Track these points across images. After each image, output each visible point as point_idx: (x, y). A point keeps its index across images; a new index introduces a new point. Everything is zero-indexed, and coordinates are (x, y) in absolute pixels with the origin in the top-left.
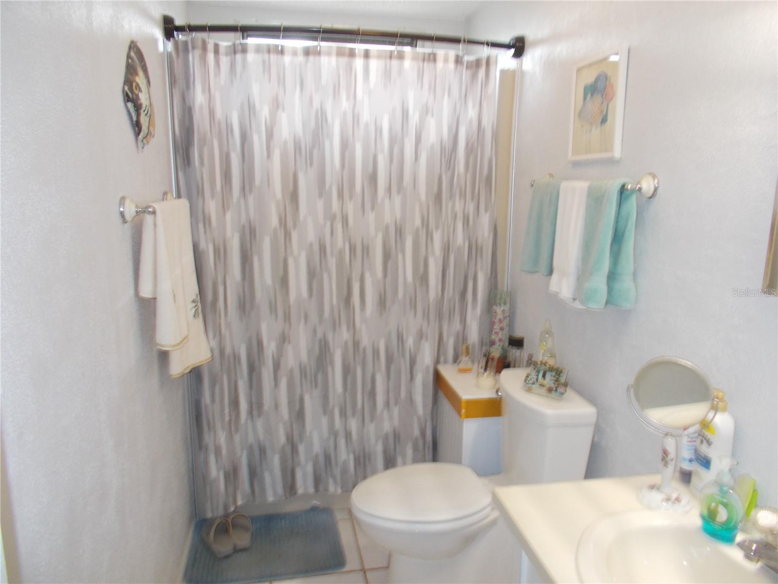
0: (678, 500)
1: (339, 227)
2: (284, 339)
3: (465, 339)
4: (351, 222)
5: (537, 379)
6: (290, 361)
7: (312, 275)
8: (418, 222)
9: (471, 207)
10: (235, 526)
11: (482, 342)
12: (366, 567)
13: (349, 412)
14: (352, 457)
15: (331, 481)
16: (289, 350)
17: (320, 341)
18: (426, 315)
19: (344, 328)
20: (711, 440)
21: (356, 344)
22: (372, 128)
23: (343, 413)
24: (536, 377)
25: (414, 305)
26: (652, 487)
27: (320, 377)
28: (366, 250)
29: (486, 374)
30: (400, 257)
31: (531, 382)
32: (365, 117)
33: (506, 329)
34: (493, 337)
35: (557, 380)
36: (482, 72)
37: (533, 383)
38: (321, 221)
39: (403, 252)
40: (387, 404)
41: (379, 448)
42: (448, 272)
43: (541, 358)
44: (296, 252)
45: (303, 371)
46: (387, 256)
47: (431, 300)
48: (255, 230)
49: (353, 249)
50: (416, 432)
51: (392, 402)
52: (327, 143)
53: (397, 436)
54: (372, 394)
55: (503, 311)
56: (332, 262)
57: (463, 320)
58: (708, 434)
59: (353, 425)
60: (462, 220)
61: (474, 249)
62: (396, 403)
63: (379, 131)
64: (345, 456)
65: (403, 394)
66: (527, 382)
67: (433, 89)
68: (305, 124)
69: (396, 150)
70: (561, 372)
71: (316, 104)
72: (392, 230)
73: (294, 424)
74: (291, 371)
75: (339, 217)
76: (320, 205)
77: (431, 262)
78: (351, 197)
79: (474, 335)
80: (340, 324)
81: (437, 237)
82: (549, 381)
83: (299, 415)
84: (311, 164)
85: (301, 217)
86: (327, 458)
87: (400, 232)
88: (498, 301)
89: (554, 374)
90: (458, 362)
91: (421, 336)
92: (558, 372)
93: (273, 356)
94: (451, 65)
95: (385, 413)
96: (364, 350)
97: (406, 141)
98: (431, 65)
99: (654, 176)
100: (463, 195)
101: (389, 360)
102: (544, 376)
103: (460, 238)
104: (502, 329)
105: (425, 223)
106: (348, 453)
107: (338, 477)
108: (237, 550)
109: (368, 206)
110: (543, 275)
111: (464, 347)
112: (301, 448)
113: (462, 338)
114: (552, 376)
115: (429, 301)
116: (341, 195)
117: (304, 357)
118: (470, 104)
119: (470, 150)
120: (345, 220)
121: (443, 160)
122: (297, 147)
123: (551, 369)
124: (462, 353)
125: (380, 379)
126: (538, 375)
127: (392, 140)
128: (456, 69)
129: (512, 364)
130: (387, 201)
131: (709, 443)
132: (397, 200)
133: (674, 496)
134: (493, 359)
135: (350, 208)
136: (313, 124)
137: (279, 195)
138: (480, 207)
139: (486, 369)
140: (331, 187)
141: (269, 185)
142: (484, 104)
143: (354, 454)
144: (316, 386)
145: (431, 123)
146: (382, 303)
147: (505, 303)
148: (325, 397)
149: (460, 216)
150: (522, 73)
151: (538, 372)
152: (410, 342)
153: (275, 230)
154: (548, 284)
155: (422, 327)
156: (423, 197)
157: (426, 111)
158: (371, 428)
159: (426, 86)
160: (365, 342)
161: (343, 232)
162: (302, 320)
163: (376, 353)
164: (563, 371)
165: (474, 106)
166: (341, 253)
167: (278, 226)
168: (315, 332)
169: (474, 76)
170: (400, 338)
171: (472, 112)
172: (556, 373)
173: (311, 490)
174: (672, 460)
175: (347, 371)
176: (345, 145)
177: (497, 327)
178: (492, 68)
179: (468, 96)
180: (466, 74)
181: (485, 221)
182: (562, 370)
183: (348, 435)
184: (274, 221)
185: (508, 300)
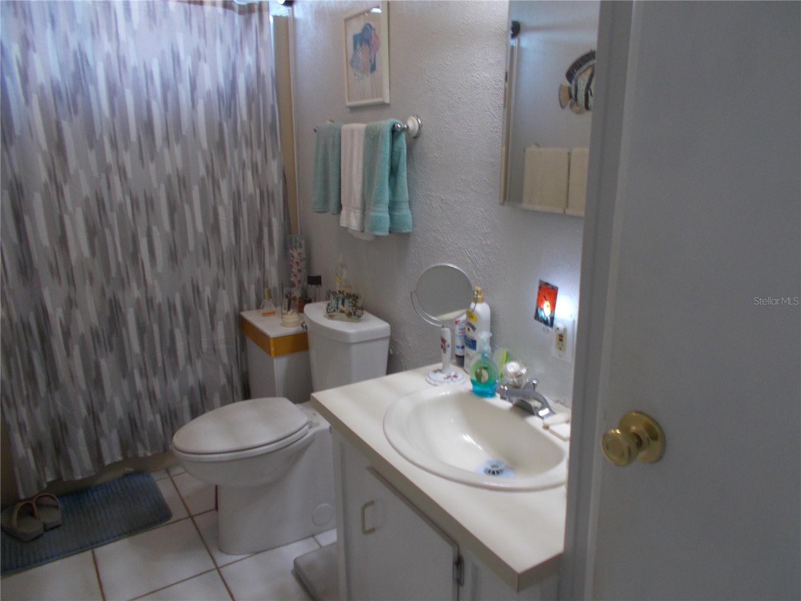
0: (455, 376)
1: (116, 180)
2: (71, 304)
3: (265, 284)
4: (130, 175)
5: (337, 307)
6: (81, 326)
7: (93, 232)
8: (202, 171)
9: (259, 156)
10: (40, 506)
11: (282, 285)
12: (192, 514)
13: (150, 372)
14: (158, 417)
15: (139, 446)
16: (77, 314)
17: (110, 301)
18: (221, 264)
19: (134, 285)
20: (475, 326)
21: (150, 301)
22: (142, 74)
23: (144, 374)
24: (336, 306)
25: (207, 254)
26: (436, 371)
27: (114, 339)
28: (150, 203)
29: (290, 312)
30: (187, 207)
31: (332, 310)
32: (133, 60)
33: (304, 271)
34: (293, 279)
35: (354, 305)
36: (255, 17)
37: (334, 311)
38: (96, 174)
39: (190, 203)
40: (189, 358)
41: (186, 403)
42: (241, 220)
43: (338, 289)
44: (70, 208)
45: (95, 335)
46: (172, 208)
47: (224, 249)
48: (21, 185)
49: (135, 203)
50: (223, 380)
51: (194, 355)
52: (91, 89)
53: (203, 389)
54: (173, 351)
55: (300, 254)
56: (113, 217)
57: (262, 266)
58: (472, 322)
59: (156, 383)
60: (251, 169)
61: (266, 196)
62: (198, 356)
63: (149, 76)
64: (151, 417)
65: (205, 346)
66: (329, 311)
67: (203, 32)
68: (62, 67)
69: (170, 96)
70: (357, 298)
71: (73, 45)
72: (175, 181)
73: (92, 393)
74: (83, 336)
75: (114, 169)
76: (92, 156)
77: (221, 210)
78: (126, 148)
79: (274, 280)
80: (129, 282)
81: (224, 185)
82: (347, 307)
83: (96, 382)
84: (76, 112)
85: (72, 172)
86: (132, 421)
87: (183, 182)
88: (294, 244)
89: (351, 300)
90: (261, 306)
91: (218, 285)
92: (355, 298)
93: (61, 323)
94: (220, 10)
95: (189, 368)
96: (159, 306)
97: (180, 87)
98: (199, 7)
99: (418, 117)
100: (249, 144)
101: (187, 312)
102: (343, 304)
103: (250, 187)
104: (300, 271)
105: (210, 171)
106: (154, 414)
107: (147, 441)
108: (47, 529)
109: (146, 156)
110: (334, 214)
111: (266, 290)
112: (103, 417)
113: (262, 283)
114: (349, 302)
115: (222, 250)
116: (114, 144)
117: (94, 320)
118: (247, 50)
119: (251, 97)
120: (122, 172)
121: (222, 108)
122: (56, 91)
123: (349, 296)
124: (264, 298)
125: (179, 334)
126: (337, 304)
127: (165, 87)
128: (225, 13)
129: (313, 300)
130: (166, 151)
131: (474, 329)
132: (177, 150)
133: (453, 374)
134: (294, 298)
135: (127, 159)
136: (72, 67)
137: (44, 146)
138: (268, 153)
139: (289, 309)
140: (101, 136)
141: (32, 135)
142: (261, 50)
143: (160, 412)
144: (111, 349)
145: (205, 69)
146: (173, 257)
147: (301, 246)
148: (122, 360)
149: (248, 164)
150: (294, 20)
151: (338, 300)
152: (207, 292)
153: (46, 185)
154: (338, 221)
155: (217, 276)
156: (205, 145)
157: (198, 56)
158: (175, 384)
159: (195, 29)
160: (159, 297)
161: (122, 185)
162: (88, 282)
163: (172, 308)
164: (359, 296)
165: (250, 53)
166: (122, 207)
167: (48, 181)
168: (103, 293)
169: (248, 22)
170: (196, 290)
171: (249, 59)
172: (353, 300)
173: (119, 458)
174: (449, 346)
175: (142, 329)
176: (113, 91)
177: (295, 270)
178: (265, 13)
179: (243, 43)
180: (238, 19)
181: (274, 167)
182: (357, 296)
183: (152, 395)
184: (44, 175)
185: (303, 243)
